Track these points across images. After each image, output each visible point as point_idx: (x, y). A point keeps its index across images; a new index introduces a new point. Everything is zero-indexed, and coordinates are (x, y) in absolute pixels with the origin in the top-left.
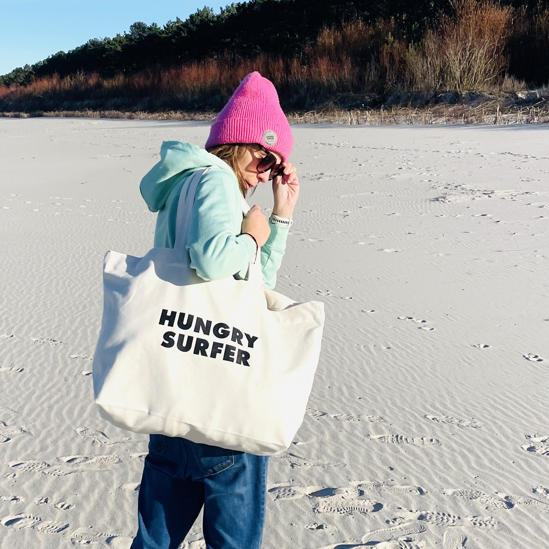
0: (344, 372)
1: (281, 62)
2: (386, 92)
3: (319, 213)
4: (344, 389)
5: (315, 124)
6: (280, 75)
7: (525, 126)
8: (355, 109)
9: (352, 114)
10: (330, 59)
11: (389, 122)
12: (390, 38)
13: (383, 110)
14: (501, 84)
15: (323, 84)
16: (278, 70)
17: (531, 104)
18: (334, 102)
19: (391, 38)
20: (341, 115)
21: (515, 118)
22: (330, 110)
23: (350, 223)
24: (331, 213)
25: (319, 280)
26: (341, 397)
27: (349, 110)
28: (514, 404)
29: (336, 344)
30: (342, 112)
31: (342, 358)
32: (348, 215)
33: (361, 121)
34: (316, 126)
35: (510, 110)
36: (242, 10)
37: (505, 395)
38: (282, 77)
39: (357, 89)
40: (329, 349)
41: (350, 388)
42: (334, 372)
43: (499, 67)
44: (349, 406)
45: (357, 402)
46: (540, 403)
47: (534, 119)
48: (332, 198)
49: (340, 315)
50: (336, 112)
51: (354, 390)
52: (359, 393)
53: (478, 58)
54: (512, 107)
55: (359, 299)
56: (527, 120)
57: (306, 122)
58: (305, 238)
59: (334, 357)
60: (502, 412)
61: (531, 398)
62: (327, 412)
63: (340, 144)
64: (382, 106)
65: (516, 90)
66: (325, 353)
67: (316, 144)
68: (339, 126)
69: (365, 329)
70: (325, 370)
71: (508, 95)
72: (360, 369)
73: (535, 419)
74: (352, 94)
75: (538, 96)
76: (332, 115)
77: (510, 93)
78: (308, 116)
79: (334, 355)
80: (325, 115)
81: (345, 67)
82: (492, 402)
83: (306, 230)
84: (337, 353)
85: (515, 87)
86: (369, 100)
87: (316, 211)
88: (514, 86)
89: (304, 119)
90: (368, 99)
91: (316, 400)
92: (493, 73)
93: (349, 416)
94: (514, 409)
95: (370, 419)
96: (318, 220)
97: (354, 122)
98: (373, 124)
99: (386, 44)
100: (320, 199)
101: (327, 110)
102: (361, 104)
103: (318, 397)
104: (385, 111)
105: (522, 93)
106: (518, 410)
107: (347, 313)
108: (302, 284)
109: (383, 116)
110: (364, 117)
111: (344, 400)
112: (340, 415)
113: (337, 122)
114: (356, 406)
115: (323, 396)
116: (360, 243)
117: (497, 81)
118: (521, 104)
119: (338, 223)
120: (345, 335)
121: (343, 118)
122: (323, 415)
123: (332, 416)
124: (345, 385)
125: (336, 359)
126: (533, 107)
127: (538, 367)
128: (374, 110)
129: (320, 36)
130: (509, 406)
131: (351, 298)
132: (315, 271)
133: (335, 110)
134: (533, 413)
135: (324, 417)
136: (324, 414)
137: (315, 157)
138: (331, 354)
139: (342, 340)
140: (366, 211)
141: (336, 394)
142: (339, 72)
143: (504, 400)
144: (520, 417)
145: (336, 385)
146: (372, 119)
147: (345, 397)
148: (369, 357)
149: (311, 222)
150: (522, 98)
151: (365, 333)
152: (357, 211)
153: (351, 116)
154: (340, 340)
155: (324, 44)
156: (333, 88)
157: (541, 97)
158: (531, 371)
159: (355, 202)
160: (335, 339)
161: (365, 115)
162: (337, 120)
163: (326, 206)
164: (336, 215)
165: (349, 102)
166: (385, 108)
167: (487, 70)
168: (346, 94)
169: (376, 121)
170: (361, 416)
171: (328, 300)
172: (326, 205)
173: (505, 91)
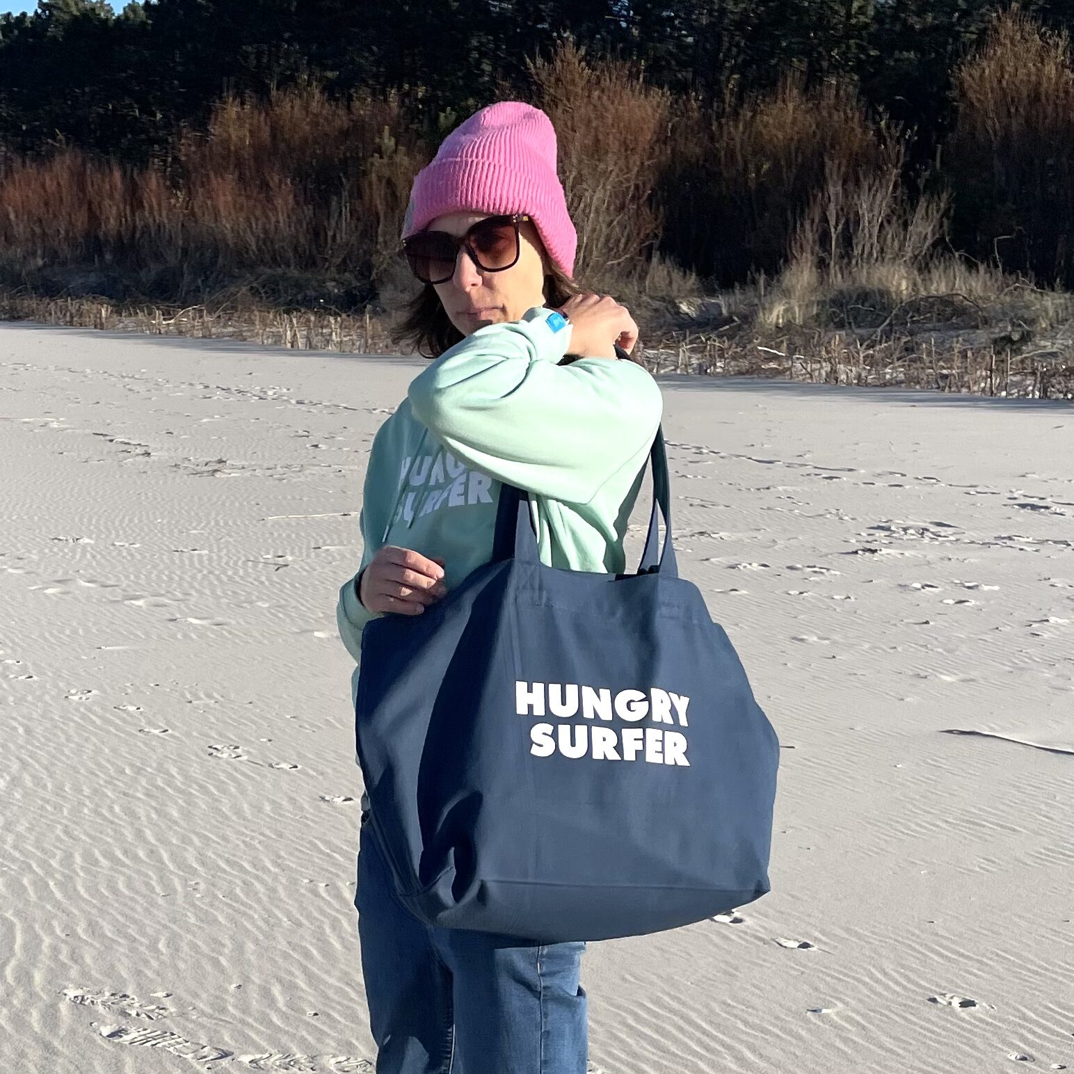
0: (275, 948)
1: (117, 175)
2: (377, 274)
3: (215, 557)
4: (276, 990)
5: (205, 340)
6: (114, 208)
7: (695, 379)
8: (303, 310)
9: (295, 321)
10: (241, 178)
11: (385, 349)
12: (386, 141)
13: (370, 318)
14: (642, 278)
15: (224, 239)
16: (111, 197)
17: (709, 328)
18: (252, 288)
19: (390, 139)
20: (268, 322)
21: (673, 358)
22: (240, 307)
23: (291, 585)
24: (243, 559)
25: (213, 720)
26: (268, 1011)
27: (288, 312)
28: (681, 1023)
29: (257, 878)
30: (271, 316)
31: (271, 914)
32: (286, 565)
33: (316, 340)
34: (204, 344)
35: (661, 341)
36: (16, 32)
37: (657, 1002)
38: (119, 215)
39: (308, 262)
40: (238, 891)
41: (290, 987)
42: (250, 946)
43: (638, 234)
44: (287, 1032)
45: (308, 1024)
46: (739, 1022)
47: (715, 365)
48: (247, 522)
49: (268, 808)
50: (256, 313)
51: (302, 994)
52: (312, 1000)
53: (593, 208)
54: (665, 333)
55: (314, 770)
56: (700, 365)
57: (181, 333)
58: (178, 616)
59: (251, 912)
60: (653, 1042)
61: (718, 1010)
62: (231, 1050)
63: (265, 393)
64: (369, 307)
65: (675, 293)
66: (229, 902)
67: (207, 387)
68: (264, 349)
69: (327, 843)
70: (228, 942)
71: (657, 304)
72: (314, 941)
73: (729, 1058)
74: (294, 272)
75: (724, 311)
76: (245, 321)
77: (663, 299)
78: (185, 318)
79: (251, 907)
80: (230, 319)
81: (279, 202)
82: (631, 1021)
83: (180, 596)
84: (259, 901)
85: (675, 286)
86: (336, 291)
87: (207, 552)
88: (671, 283)
89: (175, 324)
90: (334, 287)
91: (204, 1020)
92: (625, 248)
93: (288, 1060)
94: (681, 1036)
95: (339, 1066)
96: (211, 572)
97: (301, 342)
98: (347, 349)
99: (377, 155)
100: (217, 523)
101: (234, 308)
102: (317, 299)
103: (208, 1010)
104: (374, 320)
105: (690, 304)
106: (691, 1038)
107: (285, 803)
108: (173, 730)
109: (370, 333)
110: (324, 331)
111: (276, 1019)
112: (265, 1056)
113: (259, 341)
114: (304, 1033)
115: (223, 1010)
116: (317, 634)
117: (635, 269)
118: (686, 325)
119: (262, 583)
120: (279, 857)
121: (274, 329)
122: (222, 1057)
123: (246, 1059)
124: (280, 981)
125: (256, 916)
126: (713, 336)
127: (733, 937)
128: (348, 316)
129: (216, 119)
130: (669, 1028)
131: (296, 767)
132: (202, 696)
133: (254, 308)
134: (723, 1044)
135: (225, 1062)
136: (225, 1055)
137: (204, 420)
138: (243, 903)
139: (272, 869)
140: (330, 558)
141: (255, 1005)
142: (264, 212)
143: (656, 1015)
144: (695, 1054)
145: (257, 981)
146: (345, 339)
147: (278, 1010)
148: (337, 911)
149: (193, 577)
150: (687, 314)
151: (328, 851)
152: (308, 556)
153: (292, 328)
154: (265, 869)
155: (226, 142)
156: (247, 252)
157: (731, 314)
158: (716, 945)
159: (303, 534)
160: (255, 866)
161: (327, 326)
162: (257, 334)
163: (231, 540)
164: (256, 562)
165: (286, 292)
166: (375, 313)
167: (612, 241)
168: (280, 271)
169: (353, 344)
170: (318, 1058)
171: (236, 770)
172: (231, 536)
173: (652, 294)
